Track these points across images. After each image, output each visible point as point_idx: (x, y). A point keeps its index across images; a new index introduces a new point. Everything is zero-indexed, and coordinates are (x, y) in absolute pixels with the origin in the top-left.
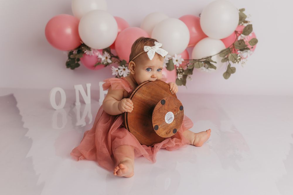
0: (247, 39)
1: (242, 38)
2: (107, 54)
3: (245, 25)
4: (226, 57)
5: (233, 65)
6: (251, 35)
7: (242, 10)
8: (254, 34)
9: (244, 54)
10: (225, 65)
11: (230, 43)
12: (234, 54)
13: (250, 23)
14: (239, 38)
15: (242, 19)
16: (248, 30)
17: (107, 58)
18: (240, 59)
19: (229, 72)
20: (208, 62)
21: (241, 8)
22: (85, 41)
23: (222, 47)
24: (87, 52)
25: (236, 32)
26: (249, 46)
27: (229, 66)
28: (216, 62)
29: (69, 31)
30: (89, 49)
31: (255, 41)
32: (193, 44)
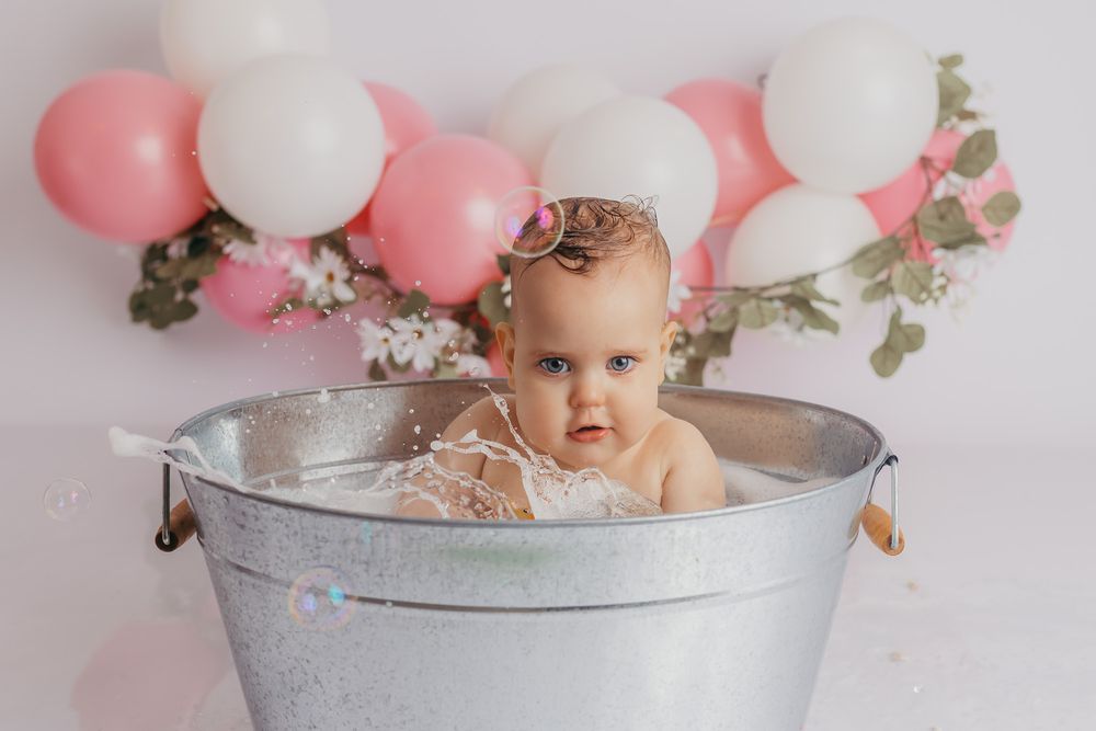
0: (973, 193)
1: (953, 192)
2: (330, 260)
3: (968, 128)
4: (882, 276)
5: (912, 314)
6: (990, 175)
7: (951, 62)
8: (1004, 173)
9: (963, 264)
10: (880, 312)
11: (900, 213)
12: (916, 265)
13: (984, 124)
14: (939, 192)
15: (952, 100)
16: (977, 153)
17: (331, 277)
18: (943, 288)
19: (898, 344)
20: (800, 301)
21: (946, 50)
22: (229, 198)
23: (864, 229)
24: (236, 249)
25: (925, 162)
26: (985, 229)
27: (895, 321)
28: (835, 303)
29: (151, 150)
30: (244, 233)
31: (1007, 207)
32: (732, 214)
